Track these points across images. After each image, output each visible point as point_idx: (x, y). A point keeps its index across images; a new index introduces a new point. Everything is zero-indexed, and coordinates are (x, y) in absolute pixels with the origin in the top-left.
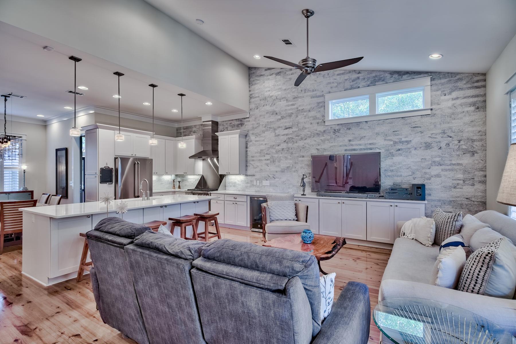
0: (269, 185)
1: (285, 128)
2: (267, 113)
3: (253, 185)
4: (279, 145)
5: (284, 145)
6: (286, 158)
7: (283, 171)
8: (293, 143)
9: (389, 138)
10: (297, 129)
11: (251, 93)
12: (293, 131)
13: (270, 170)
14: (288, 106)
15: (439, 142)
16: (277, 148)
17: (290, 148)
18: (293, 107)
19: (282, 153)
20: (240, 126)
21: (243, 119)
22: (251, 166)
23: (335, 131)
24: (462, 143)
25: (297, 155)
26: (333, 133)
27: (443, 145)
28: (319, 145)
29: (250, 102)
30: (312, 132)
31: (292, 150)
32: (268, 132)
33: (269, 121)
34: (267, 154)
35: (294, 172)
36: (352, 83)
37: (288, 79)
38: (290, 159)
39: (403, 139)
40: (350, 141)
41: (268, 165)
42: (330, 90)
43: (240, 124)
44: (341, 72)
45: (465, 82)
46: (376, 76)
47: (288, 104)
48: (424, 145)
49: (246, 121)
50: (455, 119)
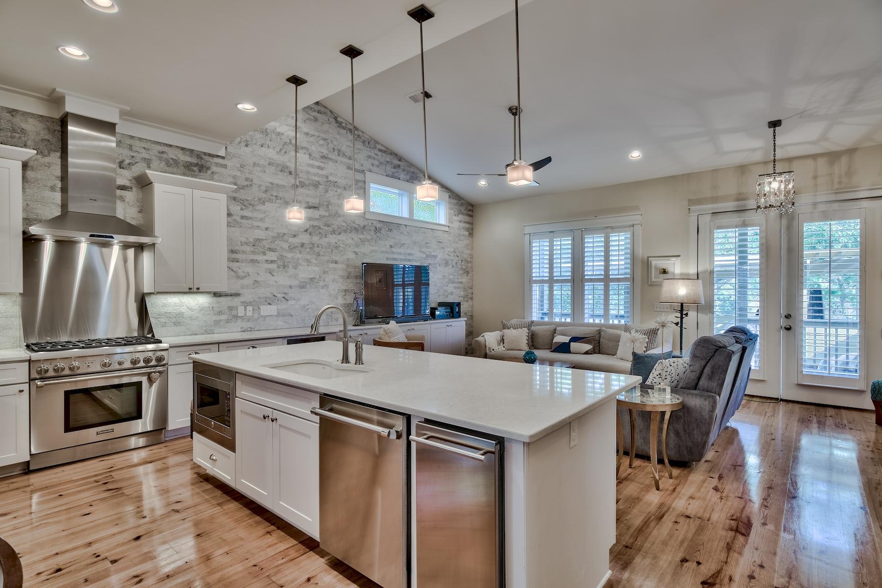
0: (276, 314)
1: (306, 206)
2: (269, 164)
3: (236, 317)
4: (295, 236)
5: (306, 238)
6: (309, 262)
7: (302, 286)
8: (320, 236)
9: (423, 250)
10: (327, 214)
12: (320, 215)
13: (277, 282)
14: (313, 166)
15: (452, 260)
16: (291, 240)
17: (315, 245)
18: (321, 172)
19: (300, 253)
20: (195, 169)
21: (205, 154)
23: (377, 230)
24: (463, 263)
25: (326, 258)
26: (374, 232)
27: (454, 264)
28: (357, 246)
31: (320, 249)
32: (272, 204)
33: (276, 181)
34: (270, 249)
35: (323, 288)
36: (393, 170)
37: (312, 118)
38: (316, 264)
39: (432, 254)
40: (391, 246)
41: (273, 273)
42: (371, 167)
43: (197, 165)
44: (383, 148)
45: (464, 208)
46: (413, 173)
47: (311, 162)
48: (444, 262)
49: (217, 164)
50: (460, 240)
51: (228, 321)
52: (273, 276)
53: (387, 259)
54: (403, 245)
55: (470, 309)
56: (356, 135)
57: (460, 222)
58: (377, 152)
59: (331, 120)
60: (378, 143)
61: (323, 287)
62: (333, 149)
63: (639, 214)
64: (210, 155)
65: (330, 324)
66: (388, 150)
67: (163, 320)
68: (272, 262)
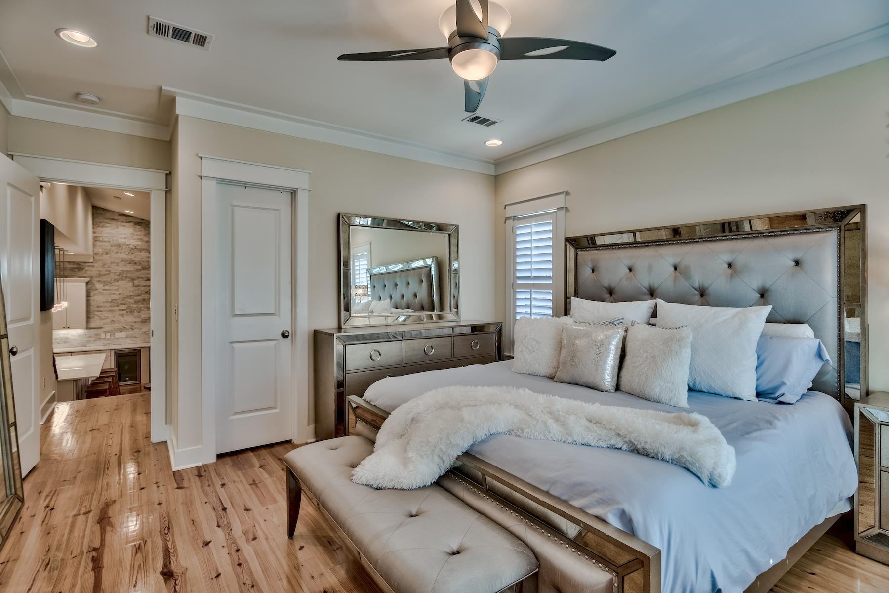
0: (126, 336)
2: (121, 261)
3: (100, 339)
11: (95, 235)
20: (76, 270)
21: (82, 262)
22: (96, 317)
29: (94, 245)
32: (122, 281)
34: (122, 304)
41: (124, 316)
43: (77, 268)
49: (88, 266)
51: (95, 341)
64: (84, 263)
67: (58, 341)
68: (123, 310)
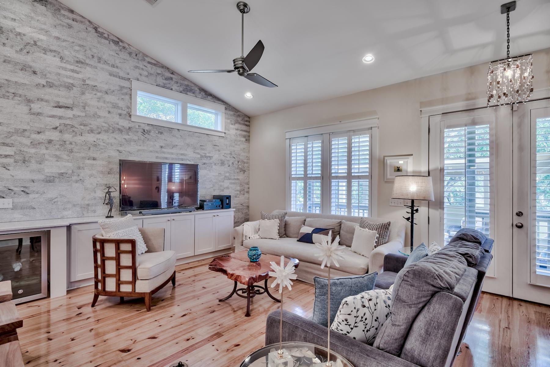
0: (11, 207)
1: (55, 105)
2: (4, 62)
4: (39, 132)
5: (55, 136)
6: (58, 158)
7: (49, 180)
8: (74, 134)
9: (197, 151)
10: (83, 114)
12: (74, 115)
14: (65, 69)
15: (229, 161)
16: (34, 136)
17: (67, 143)
18: (75, 75)
19: (47, 148)
23: (144, 132)
24: (239, 163)
25: (82, 155)
26: (142, 134)
27: (231, 164)
28: (121, 145)
30: (111, 126)
31: (73, 146)
32: (7, 100)
33: (14, 79)
34: (4, 144)
36: (165, 81)
38: (68, 160)
39: (208, 155)
40: (162, 147)
41: (8, 168)
42: (139, 77)
44: (153, 62)
45: (241, 119)
46: (187, 86)
47: (64, 65)
48: (220, 162)
50: (236, 145)
52: (9, 170)
53: (157, 157)
54: (174, 146)
55: (247, 201)
56: (120, 46)
57: (237, 129)
58: (146, 64)
59: (90, 29)
60: (147, 56)
61: (77, 182)
62: (92, 55)
63: (376, 118)
65: (85, 215)
66: (159, 64)
68: (6, 156)
